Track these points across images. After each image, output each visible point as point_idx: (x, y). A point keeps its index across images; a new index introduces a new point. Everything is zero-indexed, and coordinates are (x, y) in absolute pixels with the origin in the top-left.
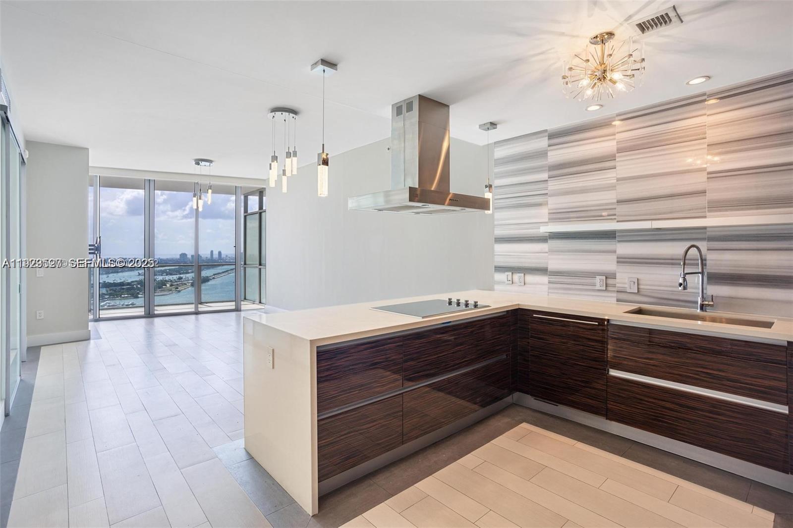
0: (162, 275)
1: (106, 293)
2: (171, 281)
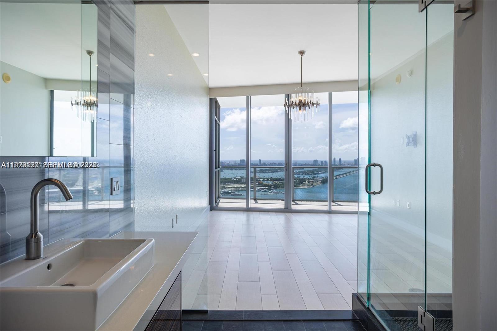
0: (303, 175)
1: (272, 185)
2: (309, 179)
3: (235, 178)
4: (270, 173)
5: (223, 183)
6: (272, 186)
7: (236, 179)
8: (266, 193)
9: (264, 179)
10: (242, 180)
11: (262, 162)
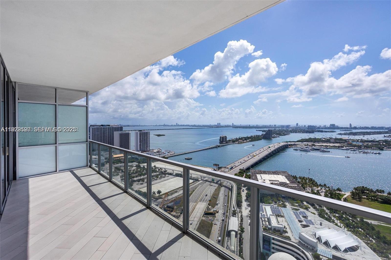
3: (324, 138)
4: (361, 135)
5: (313, 142)
6: (362, 146)
7: (326, 139)
8: (355, 152)
9: (353, 141)
10: (331, 140)
11: (352, 126)
